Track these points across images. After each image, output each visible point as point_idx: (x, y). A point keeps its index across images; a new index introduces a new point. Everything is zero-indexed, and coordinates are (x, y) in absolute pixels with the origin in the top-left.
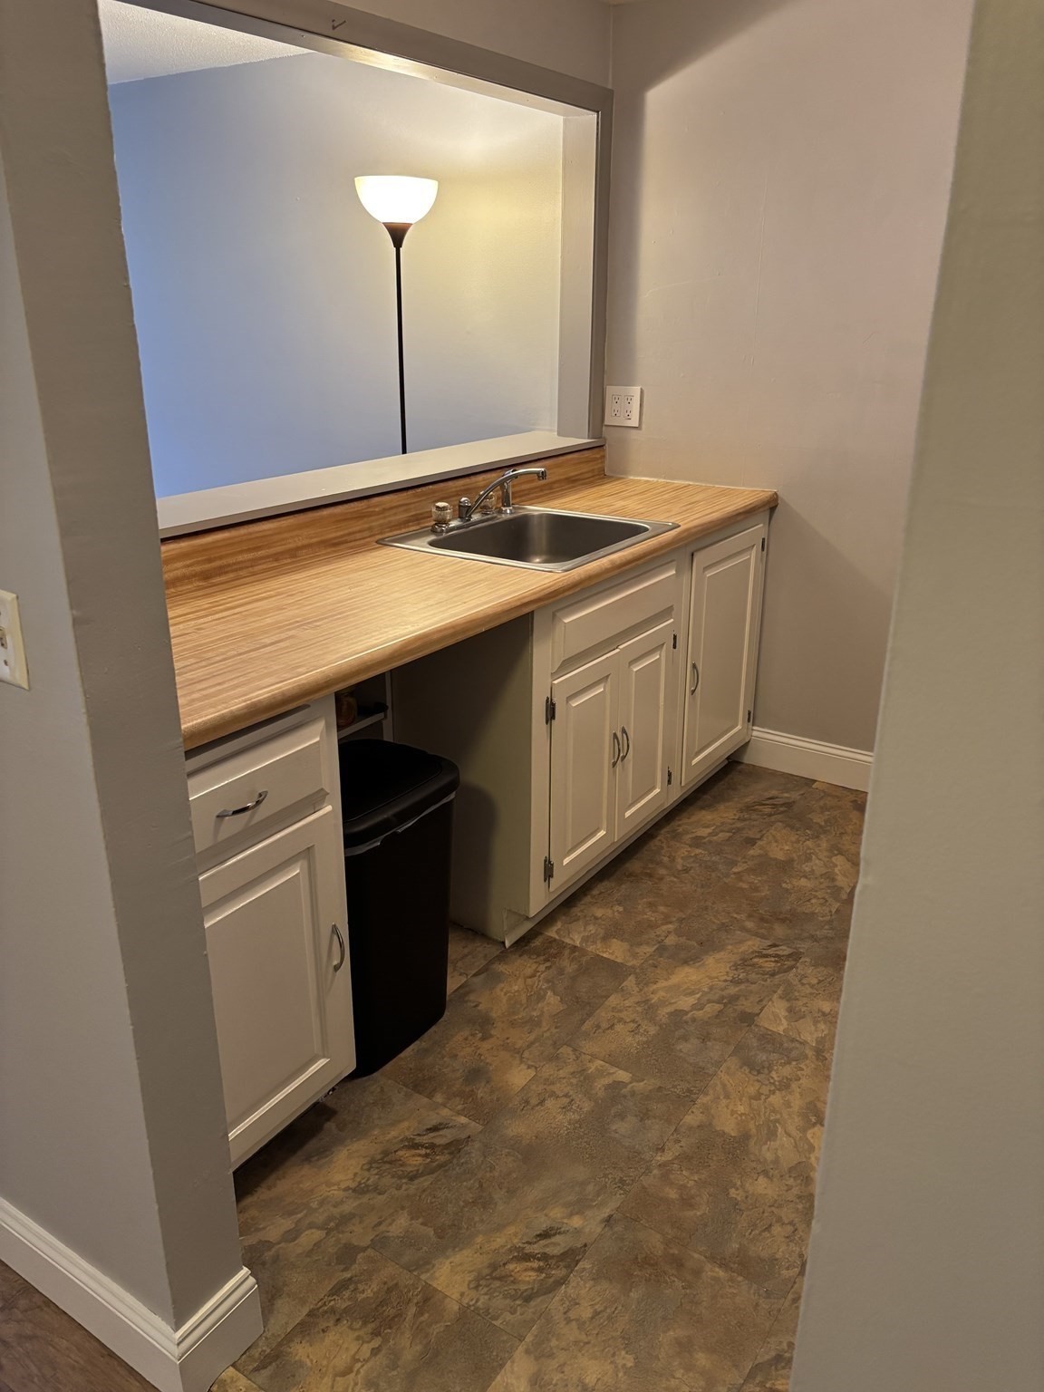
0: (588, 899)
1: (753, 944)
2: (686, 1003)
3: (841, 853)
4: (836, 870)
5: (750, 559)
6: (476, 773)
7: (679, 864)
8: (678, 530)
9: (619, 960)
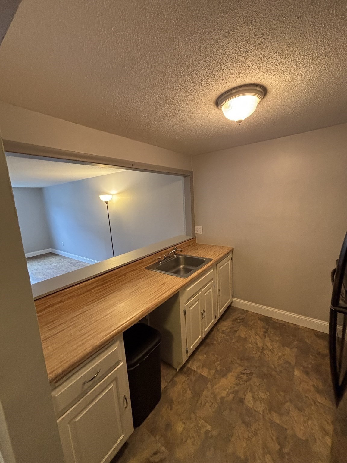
0: (198, 353)
1: (240, 369)
2: (224, 394)
3: (258, 335)
4: (258, 341)
5: (228, 263)
6: (168, 326)
7: (219, 339)
8: (213, 261)
9: (206, 376)
